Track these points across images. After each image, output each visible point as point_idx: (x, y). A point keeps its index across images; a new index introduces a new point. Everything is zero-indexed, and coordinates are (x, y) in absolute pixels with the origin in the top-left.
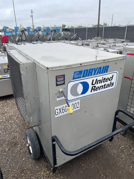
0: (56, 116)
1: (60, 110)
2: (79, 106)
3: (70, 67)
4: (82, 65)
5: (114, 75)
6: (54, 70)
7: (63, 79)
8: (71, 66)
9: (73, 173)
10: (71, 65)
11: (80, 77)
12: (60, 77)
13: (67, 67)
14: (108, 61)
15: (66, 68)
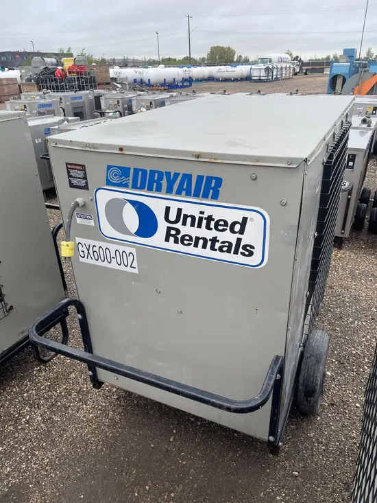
0: (81, 259)
1: (88, 251)
2: (135, 264)
3: (92, 150)
4: (124, 152)
5: (251, 219)
6: (60, 146)
7: (81, 174)
8: (96, 148)
9: (141, 431)
10: (94, 144)
11: (126, 186)
12: (76, 167)
13: (86, 146)
14: (212, 161)
15: (84, 149)
